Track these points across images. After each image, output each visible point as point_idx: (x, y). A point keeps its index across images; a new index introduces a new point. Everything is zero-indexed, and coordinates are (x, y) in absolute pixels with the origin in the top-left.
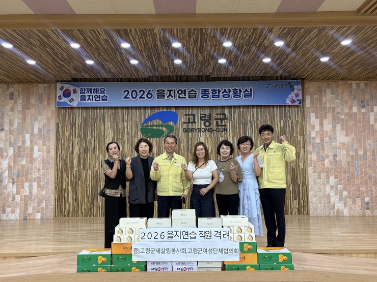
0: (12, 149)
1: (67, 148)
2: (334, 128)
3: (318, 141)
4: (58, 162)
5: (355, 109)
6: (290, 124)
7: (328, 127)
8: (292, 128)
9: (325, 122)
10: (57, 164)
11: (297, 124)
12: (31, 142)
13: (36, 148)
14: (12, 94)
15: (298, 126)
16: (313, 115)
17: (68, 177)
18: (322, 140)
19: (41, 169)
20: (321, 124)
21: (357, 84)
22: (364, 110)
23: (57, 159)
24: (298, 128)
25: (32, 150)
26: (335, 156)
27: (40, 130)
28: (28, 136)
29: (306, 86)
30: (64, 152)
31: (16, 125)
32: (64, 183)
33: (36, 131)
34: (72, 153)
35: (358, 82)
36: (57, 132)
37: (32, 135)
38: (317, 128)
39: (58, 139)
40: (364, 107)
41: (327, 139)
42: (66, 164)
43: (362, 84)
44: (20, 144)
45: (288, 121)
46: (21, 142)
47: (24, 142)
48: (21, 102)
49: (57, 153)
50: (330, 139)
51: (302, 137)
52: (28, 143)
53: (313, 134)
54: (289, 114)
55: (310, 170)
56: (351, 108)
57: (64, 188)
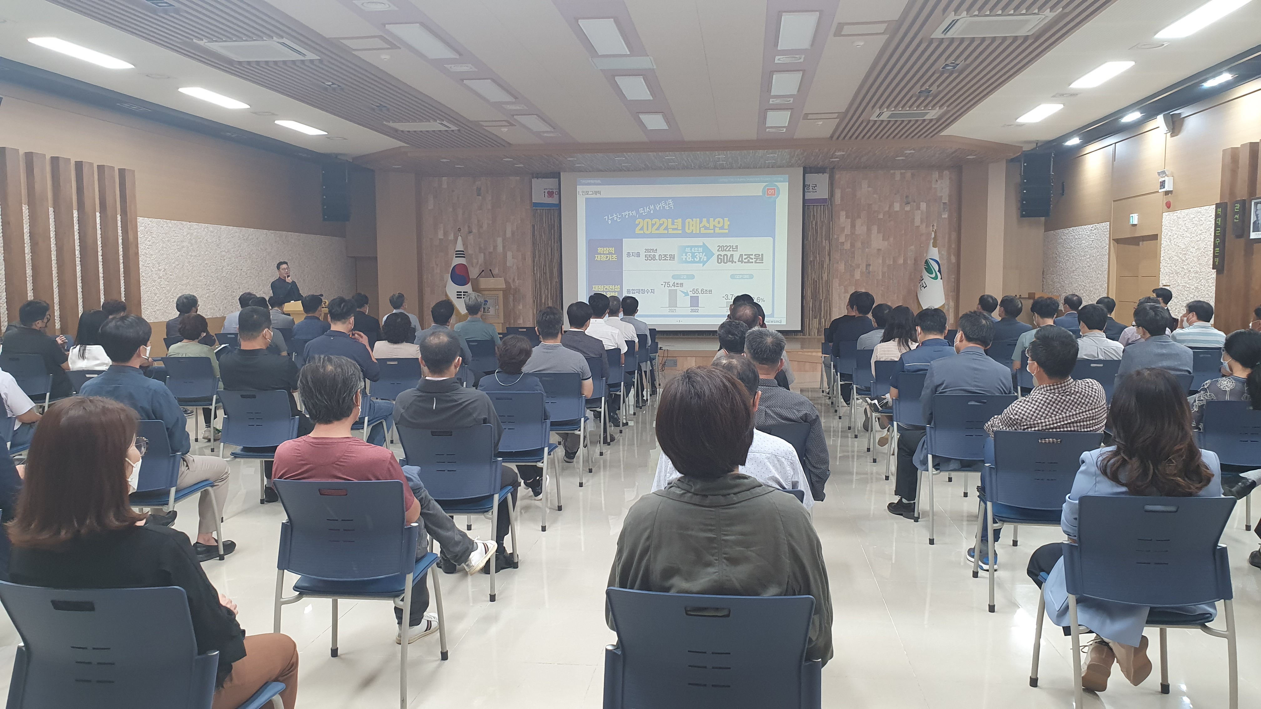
0: (482, 255)
1: (545, 255)
2: (869, 230)
3: (847, 246)
4: (536, 272)
5: (897, 207)
6: (814, 226)
7: (861, 229)
8: (816, 230)
9: (858, 222)
10: (534, 274)
11: (822, 226)
12: (504, 247)
13: (509, 254)
14: (479, 189)
15: (824, 228)
16: (843, 214)
17: (548, 289)
18: (853, 245)
19: (516, 280)
20: (853, 226)
21: (901, 174)
22: (908, 208)
23: (534, 268)
24: (824, 230)
25: (505, 256)
26: (868, 265)
27: (513, 233)
28: (499, 240)
29: (837, 176)
30: (542, 260)
31: (485, 227)
32: (544, 297)
33: (509, 234)
34: (551, 261)
35: (903, 171)
36: (533, 235)
37: (504, 240)
38: (847, 231)
39: (534, 244)
40: (908, 203)
41: (858, 245)
42: (545, 273)
43: (909, 174)
44: (491, 250)
45: (812, 221)
46: (492, 248)
47: (495, 247)
48: (490, 198)
49: (534, 261)
50: (862, 243)
51: (827, 242)
52: (500, 249)
53: (842, 239)
54: (814, 213)
55: (835, 283)
56: (891, 206)
57: (543, 301)
